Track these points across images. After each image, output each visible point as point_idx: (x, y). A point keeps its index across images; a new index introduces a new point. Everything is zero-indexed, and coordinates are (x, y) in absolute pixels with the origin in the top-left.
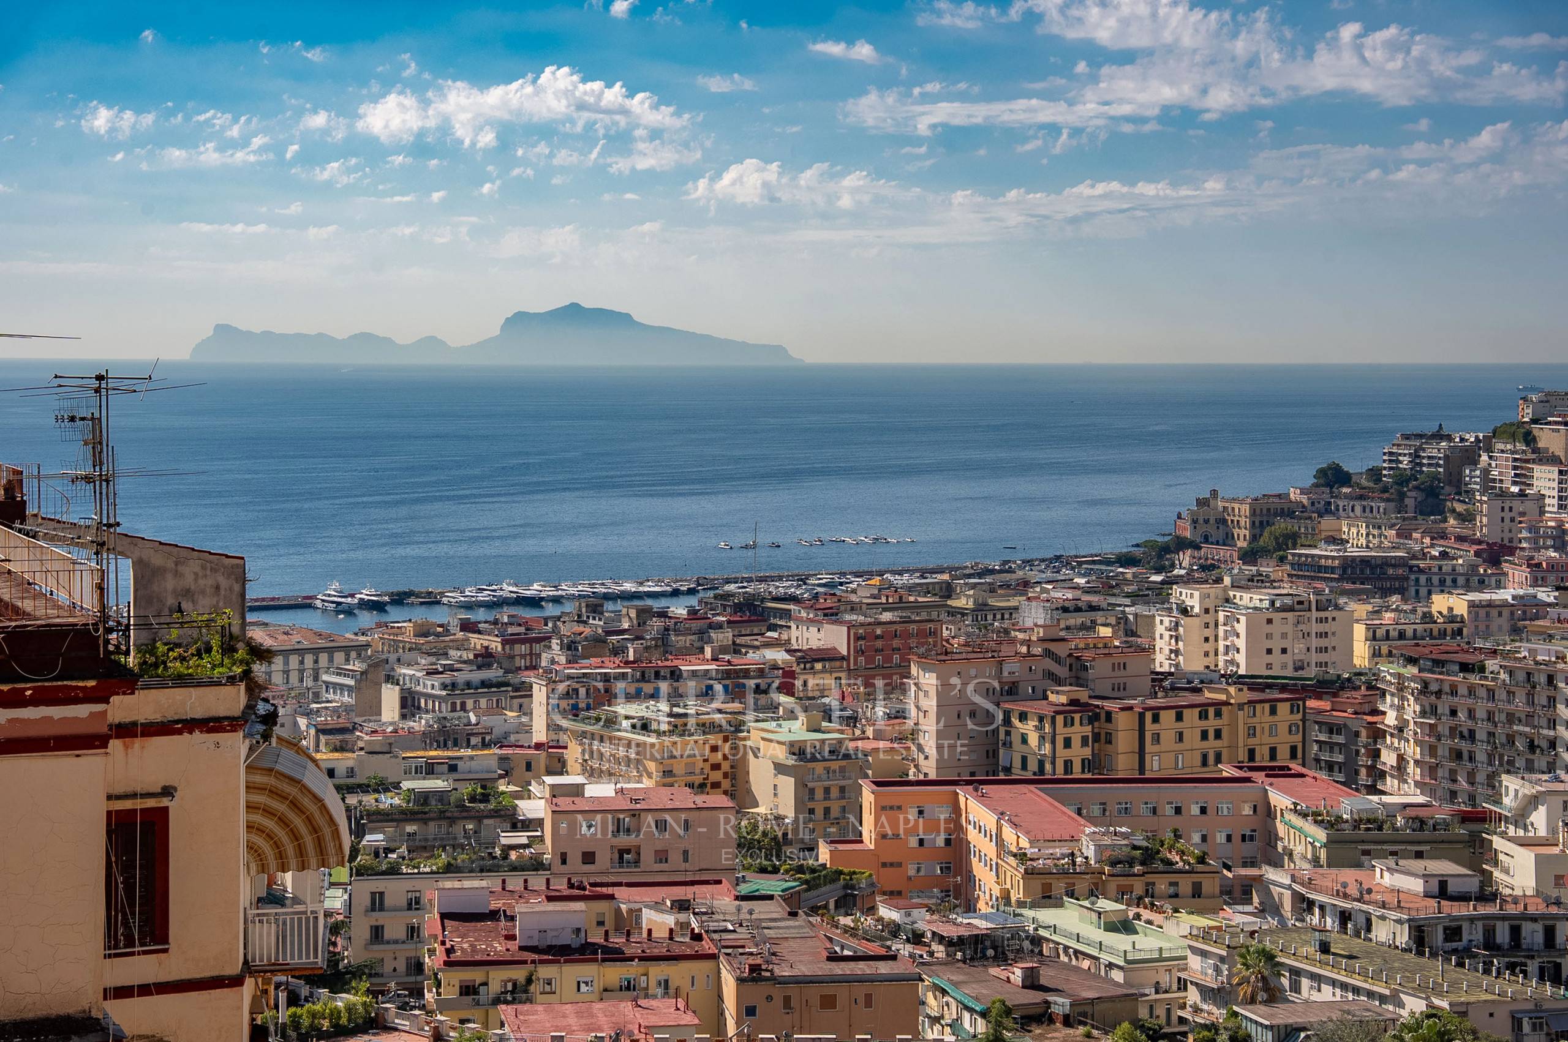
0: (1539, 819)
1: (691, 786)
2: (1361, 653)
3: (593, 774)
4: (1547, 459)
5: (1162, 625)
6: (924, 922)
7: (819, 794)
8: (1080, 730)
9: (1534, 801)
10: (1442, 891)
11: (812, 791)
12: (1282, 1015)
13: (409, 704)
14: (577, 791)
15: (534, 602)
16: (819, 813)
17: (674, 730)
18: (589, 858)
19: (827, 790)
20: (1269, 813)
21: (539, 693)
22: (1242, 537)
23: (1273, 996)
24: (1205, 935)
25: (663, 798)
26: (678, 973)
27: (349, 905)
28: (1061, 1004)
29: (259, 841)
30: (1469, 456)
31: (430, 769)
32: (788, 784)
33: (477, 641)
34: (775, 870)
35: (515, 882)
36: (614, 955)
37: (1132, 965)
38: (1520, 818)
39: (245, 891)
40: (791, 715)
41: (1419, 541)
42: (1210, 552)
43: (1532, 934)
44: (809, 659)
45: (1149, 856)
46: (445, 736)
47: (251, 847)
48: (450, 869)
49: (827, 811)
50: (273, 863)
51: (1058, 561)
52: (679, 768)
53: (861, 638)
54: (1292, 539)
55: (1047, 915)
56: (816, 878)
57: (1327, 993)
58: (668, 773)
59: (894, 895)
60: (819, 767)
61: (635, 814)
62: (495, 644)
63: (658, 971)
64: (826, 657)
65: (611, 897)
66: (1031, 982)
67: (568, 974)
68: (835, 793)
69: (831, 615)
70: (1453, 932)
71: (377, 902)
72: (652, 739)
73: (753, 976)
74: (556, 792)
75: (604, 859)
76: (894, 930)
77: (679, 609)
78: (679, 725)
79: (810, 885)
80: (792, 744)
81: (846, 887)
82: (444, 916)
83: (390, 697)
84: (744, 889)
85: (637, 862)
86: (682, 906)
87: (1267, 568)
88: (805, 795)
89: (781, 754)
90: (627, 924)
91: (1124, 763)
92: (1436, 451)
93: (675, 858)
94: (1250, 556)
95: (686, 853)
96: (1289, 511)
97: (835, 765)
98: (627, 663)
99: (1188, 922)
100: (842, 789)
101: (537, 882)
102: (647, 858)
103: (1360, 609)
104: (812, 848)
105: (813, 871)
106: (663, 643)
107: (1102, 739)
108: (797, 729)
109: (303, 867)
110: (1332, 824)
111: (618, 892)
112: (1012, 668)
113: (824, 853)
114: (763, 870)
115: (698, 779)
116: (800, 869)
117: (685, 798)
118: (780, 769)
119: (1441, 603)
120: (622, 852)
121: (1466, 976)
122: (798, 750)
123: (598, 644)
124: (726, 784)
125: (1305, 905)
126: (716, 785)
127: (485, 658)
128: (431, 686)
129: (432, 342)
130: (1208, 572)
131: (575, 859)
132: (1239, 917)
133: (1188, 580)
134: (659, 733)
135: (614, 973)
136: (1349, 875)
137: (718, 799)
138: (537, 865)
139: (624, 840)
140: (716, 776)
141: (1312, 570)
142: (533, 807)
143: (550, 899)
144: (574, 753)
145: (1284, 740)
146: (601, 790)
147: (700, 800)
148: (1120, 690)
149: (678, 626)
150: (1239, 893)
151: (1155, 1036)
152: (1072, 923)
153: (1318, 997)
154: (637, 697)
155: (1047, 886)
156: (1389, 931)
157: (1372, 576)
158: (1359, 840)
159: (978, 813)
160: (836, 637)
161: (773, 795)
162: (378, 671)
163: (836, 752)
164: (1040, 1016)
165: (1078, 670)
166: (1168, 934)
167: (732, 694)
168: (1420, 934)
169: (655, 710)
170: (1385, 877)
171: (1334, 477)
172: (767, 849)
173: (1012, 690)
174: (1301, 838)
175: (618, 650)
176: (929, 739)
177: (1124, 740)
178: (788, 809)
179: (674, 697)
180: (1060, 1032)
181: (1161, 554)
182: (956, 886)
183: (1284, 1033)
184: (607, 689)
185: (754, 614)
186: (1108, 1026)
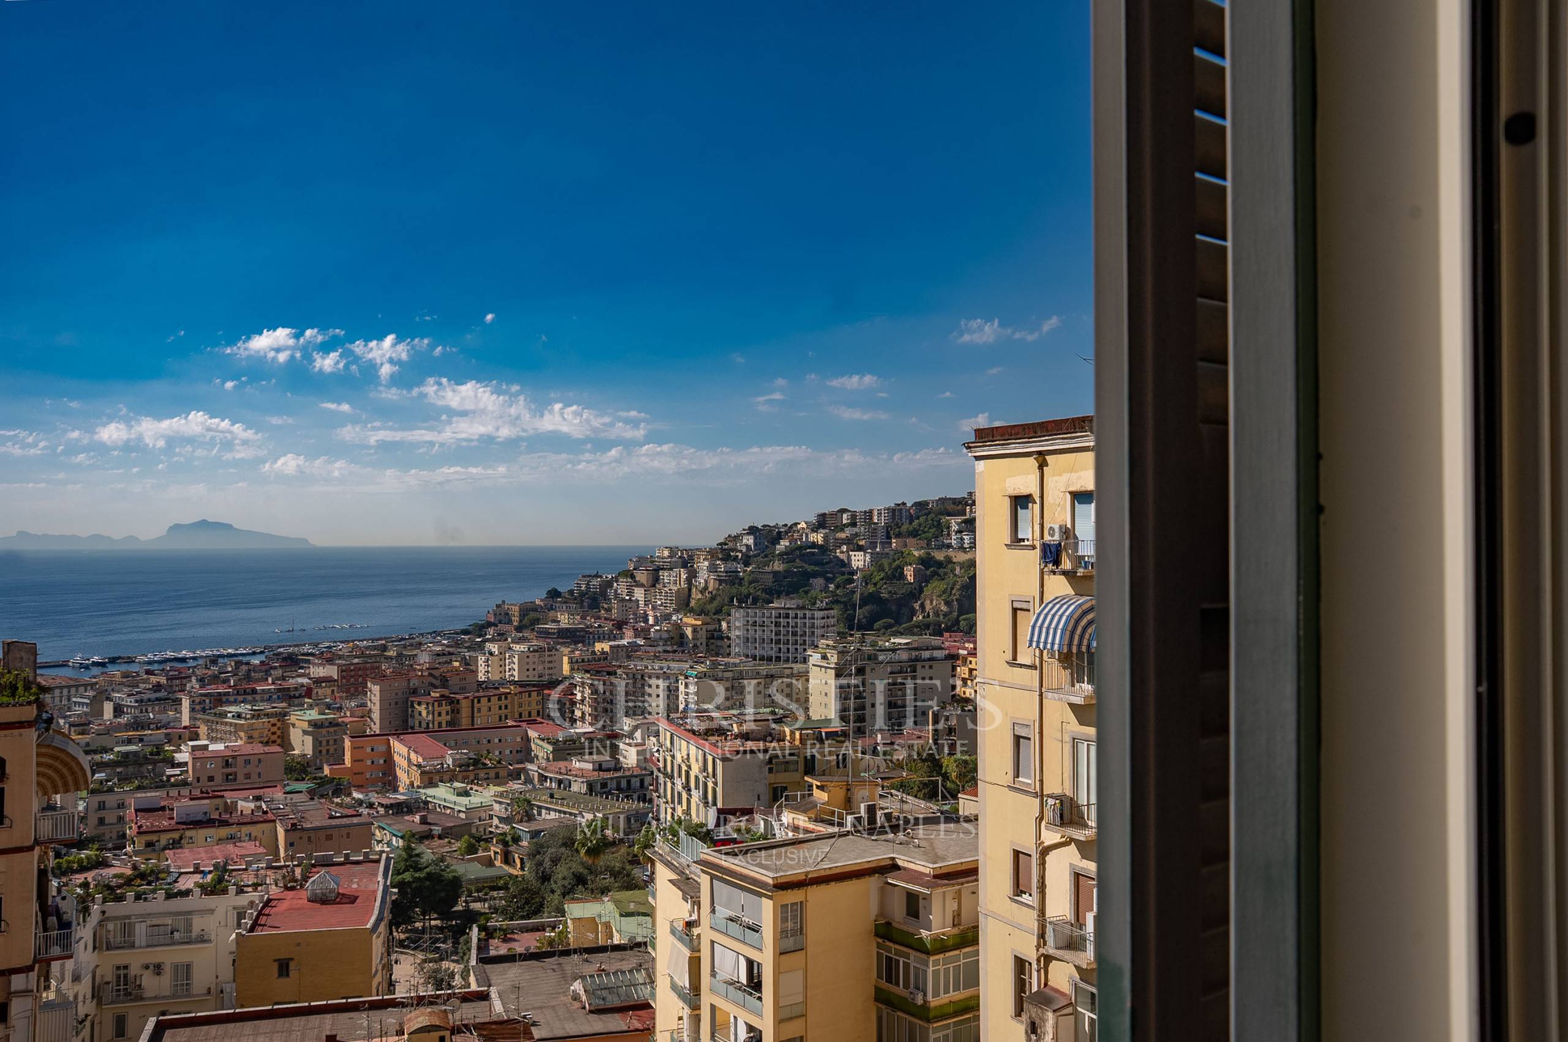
0: (638, 734)
1: (261, 742)
2: (566, 668)
3: (213, 740)
4: (640, 585)
5: (481, 660)
6: (374, 798)
7: (324, 743)
8: (446, 708)
9: (636, 728)
10: (600, 768)
11: (321, 742)
12: (534, 826)
13: (118, 710)
14: (206, 747)
15: (183, 660)
16: (324, 752)
17: (253, 717)
18: (211, 779)
19: (328, 741)
20: (527, 740)
21: (186, 704)
22: (516, 620)
23: (530, 818)
24: (501, 795)
25: (249, 749)
26: (255, 830)
27: (87, 808)
28: (437, 830)
29: (43, 780)
30: (609, 584)
31: (129, 741)
32: (309, 740)
33: (153, 679)
34: (303, 779)
35: (174, 792)
36: (224, 823)
37: (469, 810)
38: (631, 735)
39: (35, 805)
40: (311, 707)
41: (590, 621)
42: (502, 628)
43: (635, 782)
44: (319, 681)
45: (476, 762)
46: (137, 725)
47: (39, 784)
48: (139, 788)
49: (328, 751)
50: (50, 790)
51: (436, 633)
52: (256, 734)
53: (344, 671)
54: (537, 621)
55: (430, 791)
56: (323, 782)
57: (553, 815)
58: (250, 737)
59: (360, 787)
60: (324, 731)
61: (234, 757)
62: (163, 680)
63: (245, 830)
64: (328, 680)
65: (223, 796)
66: (424, 821)
67: (201, 834)
68: (331, 742)
69: (330, 661)
70: (604, 785)
71: (102, 806)
72: (243, 722)
73: (292, 830)
74: (194, 748)
75: (219, 779)
76: (360, 803)
77: (256, 661)
78: (257, 715)
79: (320, 785)
80: (309, 722)
81: (337, 785)
82: (136, 811)
83: (108, 708)
84: (288, 789)
85: (235, 780)
86: (258, 798)
87: (526, 634)
88: (317, 743)
89: (305, 725)
90: (230, 809)
91: (465, 722)
92: (596, 582)
93: (254, 777)
94: (519, 629)
95: (259, 774)
96: (535, 609)
97: (332, 730)
98: (230, 687)
99: (494, 789)
100: (335, 740)
101: (185, 791)
102: (240, 777)
103: (565, 650)
104: (321, 768)
105: (321, 778)
106: (248, 677)
107: (455, 712)
108: (313, 715)
109: (67, 791)
110: (555, 743)
111: (225, 794)
112: (414, 683)
113: (327, 770)
114: (297, 780)
115: (265, 740)
116: (315, 778)
117: (259, 749)
118: (305, 732)
119: (599, 647)
120: (227, 775)
121: (609, 803)
122: (314, 724)
123: (215, 679)
124: (279, 741)
125: (543, 778)
126: (274, 742)
127: (158, 687)
128: (130, 701)
129: (131, 538)
130: (501, 636)
131: (204, 779)
132: (516, 786)
133: (492, 640)
134: (246, 719)
135: (224, 832)
136: (562, 764)
137: (276, 749)
138: (185, 783)
139: (229, 770)
140: (274, 738)
141: (545, 634)
142: (183, 756)
143: (191, 799)
144: (203, 730)
145: (534, 708)
146: (217, 747)
147: (266, 749)
148: (463, 690)
149: (255, 669)
150: (515, 775)
151: (479, 840)
152: (442, 794)
153: (549, 817)
154: (235, 702)
155: (431, 778)
156: (578, 787)
157: (571, 636)
158: (566, 749)
159: (399, 748)
160: (332, 671)
161: (302, 745)
162: (102, 695)
163: (332, 724)
164: (428, 836)
165: (444, 682)
166: (485, 796)
167: (281, 699)
168: (591, 787)
169: (244, 708)
170: (576, 764)
171: (554, 594)
172: (299, 769)
173: (414, 692)
174: (542, 750)
175: (226, 681)
176: (376, 716)
177: (465, 712)
178: (309, 751)
179: (253, 702)
180: (437, 842)
181: (480, 629)
182: (389, 781)
183: (535, 834)
184: (220, 700)
185: (293, 662)
186: (458, 838)
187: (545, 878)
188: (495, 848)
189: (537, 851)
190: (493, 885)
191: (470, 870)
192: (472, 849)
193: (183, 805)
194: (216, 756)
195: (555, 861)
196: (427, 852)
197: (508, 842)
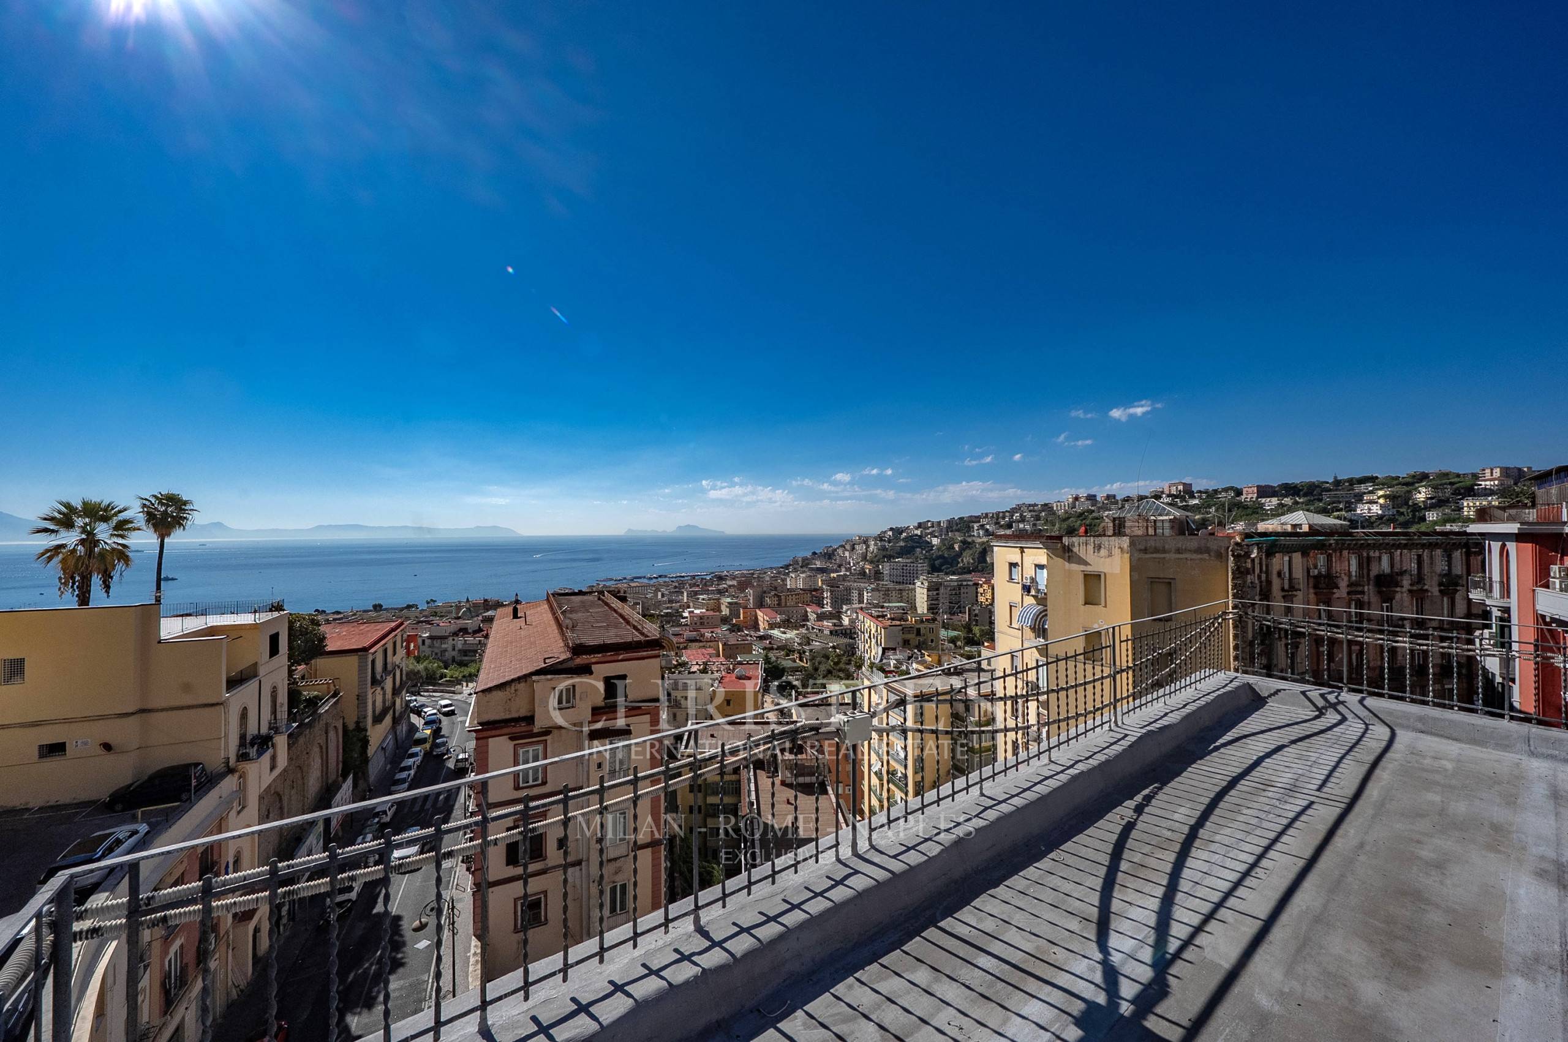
0: (849, 612)
1: (712, 610)
2: (820, 584)
3: (695, 608)
4: (847, 550)
5: (788, 580)
6: (752, 633)
8: (776, 599)
9: (848, 610)
10: (835, 625)
11: (732, 610)
12: (811, 647)
13: (663, 596)
14: (693, 612)
15: (683, 577)
16: (733, 614)
17: (708, 600)
18: (695, 624)
19: (734, 610)
20: (807, 612)
21: (685, 594)
22: (800, 563)
23: (809, 644)
24: (798, 634)
25: (708, 613)
26: (711, 644)
28: (775, 646)
30: (835, 550)
31: (668, 608)
32: (728, 609)
33: (674, 584)
34: (727, 625)
35: (684, 629)
36: (701, 641)
37: (786, 640)
38: (846, 612)
40: (728, 597)
41: (829, 564)
42: (796, 566)
43: (848, 631)
44: (730, 586)
45: (788, 620)
46: (671, 601)
48: (672, 626)
49: (735, 614)
51: (771, 568)
52: (710, 607)
53: (739, 583)
54: (808, 564)
55: (772, 632)
56: (734, 625)
57: (817, 643)
58: (708, 608)
59: (747, 629)
60: (733, 606)
61: (703, 616)
62: (677, 584)
63: (708, 644)
64: (733, 586)
66: (770, 643)
67: (694, 644)
68: (736, 610)
69: (734, 579)
70: (836, 632)
73: (724, 645)
74: (690, 612)
75: (698, 624)
76: (747, 635)
77: (708, 578)
78: (710, 599)
79: (733, 627)
81: (739, 627)
83: (660, 594)
84: (722, 628)
86: (712, 632)
87: (804, 569)
88: (730, 610)
89: (727, 604)
90: (703, 635)
91: (783, 604)
92: (830, 549)
93: (710, 623)
94: (802, 567)
95: (712, 622)
96: (807, 559)
97: (736, 605)
98: (699, 588)
99: (796, 632)
101: (688, 628)
102: (705, 624)
103: (819, 576)
104: (732, 621)
106: (705, 585)
107: (780, 600)
108: (729, 600)
110: (817, 614)
111: (701, 630)
112: (765, 589)
113: (734, 621)
114: (725, 625)
115: (714, 609)
116: (731, 624)
117: (711, 612)
118: (727, 606)
119: (832, 575)
120: (701, 623)
121: (838, 639)
122: (729, 603)
123: (695, 585)
124: (718, 610)
125: (813, 628)
126: (716, 610)
127: (676, 587)
128: (667, 592)
129: (664, 531)
130: (795, 570)
131: (693, 624)
132: (803, 631)
133: (792, 572)
134: (706, 601)
135: (701, 644)
136: (820, 623)
137: (717, 613)
138: (687, 625)
139: (702, 620)
140: (716, 608)
141: (812, 569)
142: (686, 614)
143: (690, 631)
144: (691, 604)
145: (809, 599)
146: (697, 611)
147: (714, 613)
148: (782, 592)
149: (708, 581)
150: (803, 626)
151: (790, 651)
152: (776, 632)
153: (816, 644)
154: (702, 594)
155: (772, 626)
156: (827, 632)
157: (822, 570)
158: (821, 617)
159: (760, 614)
160: (735, 583)
161: (725, 611)
162: (658, 590)
163: (736, 603)
164: (772, 649)
165: (776, 589)
166: (791, 634)
167: (718, 593)
168: (831, 632)
169: (705, 596)
170: (825, 623)
171: (814, 553)
172: (725, 620)
173: (765, 592)
174: (812, 617)
175: (698, 586)
176: (751, 601)
177: (783, 601)
178: (728, 613)
179: (708, 594)
180: (775, 651)
181: (787, 567)
182: (756, 627)
183: (811, 651)
184: (696, 593)
185: (721, 578)
186: (783, 650)
187: (816, 669)
188: (796, 655)
189: (813, 659)
190: (795, 670)
191: (787, 663)
192: (788, 655)
193: (687, 634)
194: (697, 616)
195: (820, 663)
196: (772, 656)
197: (801, 653)
